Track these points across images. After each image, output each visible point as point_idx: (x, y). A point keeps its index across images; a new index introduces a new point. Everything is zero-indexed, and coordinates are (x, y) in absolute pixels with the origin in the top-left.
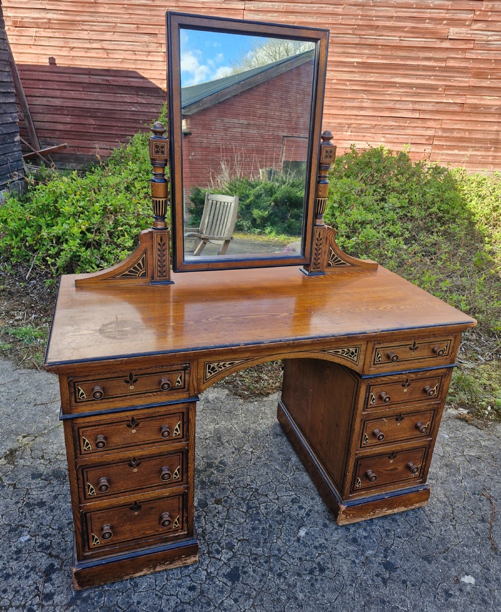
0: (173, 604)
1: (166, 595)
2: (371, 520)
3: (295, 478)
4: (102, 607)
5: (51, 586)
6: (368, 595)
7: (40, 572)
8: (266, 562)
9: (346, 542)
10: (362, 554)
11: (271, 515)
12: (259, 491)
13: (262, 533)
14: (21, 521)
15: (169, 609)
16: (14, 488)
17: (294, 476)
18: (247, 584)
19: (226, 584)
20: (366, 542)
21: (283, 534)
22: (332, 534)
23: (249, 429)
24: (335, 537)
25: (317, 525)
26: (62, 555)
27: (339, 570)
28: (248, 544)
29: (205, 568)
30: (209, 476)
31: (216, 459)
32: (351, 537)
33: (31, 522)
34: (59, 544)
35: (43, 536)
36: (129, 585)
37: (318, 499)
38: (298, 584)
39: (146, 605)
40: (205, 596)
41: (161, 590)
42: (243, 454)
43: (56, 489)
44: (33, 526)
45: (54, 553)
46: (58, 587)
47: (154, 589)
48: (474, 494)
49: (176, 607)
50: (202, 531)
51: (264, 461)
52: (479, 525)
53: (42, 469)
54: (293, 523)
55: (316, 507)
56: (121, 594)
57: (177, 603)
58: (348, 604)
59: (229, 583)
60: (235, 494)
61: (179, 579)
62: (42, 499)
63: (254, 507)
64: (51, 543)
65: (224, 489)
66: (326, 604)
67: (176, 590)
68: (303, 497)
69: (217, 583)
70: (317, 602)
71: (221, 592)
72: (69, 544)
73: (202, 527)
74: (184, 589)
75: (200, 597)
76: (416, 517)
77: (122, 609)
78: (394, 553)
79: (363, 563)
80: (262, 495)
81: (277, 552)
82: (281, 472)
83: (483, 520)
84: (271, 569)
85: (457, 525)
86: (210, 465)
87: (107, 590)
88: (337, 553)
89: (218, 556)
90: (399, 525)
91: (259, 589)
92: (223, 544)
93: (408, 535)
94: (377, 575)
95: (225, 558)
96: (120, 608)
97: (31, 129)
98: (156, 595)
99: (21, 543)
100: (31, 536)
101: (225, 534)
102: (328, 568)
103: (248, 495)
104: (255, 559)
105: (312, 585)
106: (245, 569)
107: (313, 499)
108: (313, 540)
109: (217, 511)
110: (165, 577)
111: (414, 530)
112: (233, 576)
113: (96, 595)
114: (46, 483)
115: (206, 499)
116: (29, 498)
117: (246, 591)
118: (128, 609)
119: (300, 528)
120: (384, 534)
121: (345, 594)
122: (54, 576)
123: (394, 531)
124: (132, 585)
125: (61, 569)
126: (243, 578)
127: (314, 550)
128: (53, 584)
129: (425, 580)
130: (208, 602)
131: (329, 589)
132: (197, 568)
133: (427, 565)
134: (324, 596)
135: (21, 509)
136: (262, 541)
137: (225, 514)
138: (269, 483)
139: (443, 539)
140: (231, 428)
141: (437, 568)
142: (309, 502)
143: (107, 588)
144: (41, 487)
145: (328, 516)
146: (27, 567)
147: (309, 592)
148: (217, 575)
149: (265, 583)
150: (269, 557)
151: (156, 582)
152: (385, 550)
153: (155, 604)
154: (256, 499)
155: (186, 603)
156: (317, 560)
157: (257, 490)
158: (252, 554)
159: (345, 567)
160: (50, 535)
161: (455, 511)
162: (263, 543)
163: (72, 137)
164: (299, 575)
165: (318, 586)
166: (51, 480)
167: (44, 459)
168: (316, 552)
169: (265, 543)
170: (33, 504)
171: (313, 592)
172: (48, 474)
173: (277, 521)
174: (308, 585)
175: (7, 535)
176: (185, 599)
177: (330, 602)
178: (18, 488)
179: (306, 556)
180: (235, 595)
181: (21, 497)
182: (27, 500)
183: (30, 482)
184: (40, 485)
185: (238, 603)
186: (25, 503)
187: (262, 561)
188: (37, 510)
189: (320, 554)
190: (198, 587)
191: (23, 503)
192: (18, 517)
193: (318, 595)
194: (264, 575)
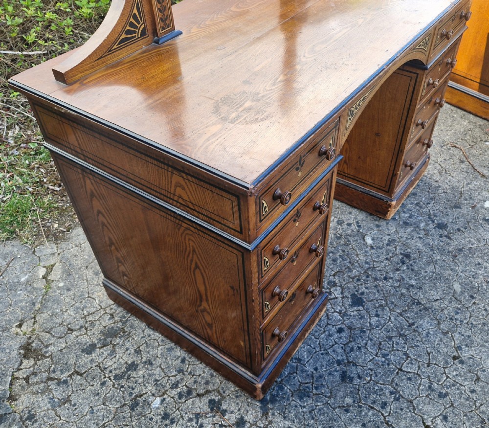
0: (340, 351)
1: (329, 349)
4: (293, 394)
5: (231, 415)
6: (449, 252)
7: (207, 413)
8: (368, 277)
9: (402, 228)
10: (420, 230)
13: (343, 260)
14: (131, 394)
15: (342, 355)
16: (81, 375)
18: (372, 300)
19: (359, 310)
20: (413, 220)
21: (357, 250)
22: (389, 230)
24: (393, 229)
25: (372, 229)
26: (210, 387)
27: (418, 249)
28: (342, 273)
29: (333, 310)
32: (401, 223)
33: (143, 388)
34: (195, 382)
35: (172, 388)
36: (294, 364)
37: (354, 211)
38: (403, 275)
39: (323, 366)
40: (355, 329)
41: (321, 348)
43: (128, 345)
44: (150, 388)
45: (202, 392)
46: (239, 410)
47: (316, 352)
48: (442, 147)
49: (345, 351)
52: (463, 166)
53: (86, 339)
54: (356, 238)
55: (358, 217)
56: (295, 374)
57: (342, 347)
58: (444, 266)
59: (361, 308)
61: (324, 332)
62: (126, 363)
64: (186, 386)
66: (432, 275)
67: (331, 340)
68: (343, 216)
69: (352, 314)
70: (427, 278)
71: (362, 317)
72: (205, 375)
74: (336, 335)
75: (353, 332)
76: (425, 183)
77: (310, 383)
78: (435, 216)
79: (425, 235)
81: (367, 266)
83: (462, 162)
84: (376, 279)
85: (452, 174)
87: (282, 380)
88: (404, 239)
89: (333, 296)
90: (420, 196)
91: (383, 297)
94: (441, 237)
95: (338, 294)
96: (307, 383)
98: (322, 354)
99: (158, 408)
100: (160, 396)
102: (410, 252)
104: (359, 280)
105: (412, 270)
106: (360, 292)
107: (350, 213)
108: (381, 241)
110: (313, 337)
112: (357, 301)
113: (278, 391)
114: (110, 347)
116: (111, 372)
117: (377, 305)
118: (313, 379)
119: (364, 239)
120: (418, 208)
121: (436, 261)
122: (224, 407)
123: (421, 201)
124: (295, 362)
125: (223, 398)
126: (365, 298)
127: (388, 247)
128: (232, 412)
129: (469, 220)
130: (361, 330)
131: (424, 265)
132: (327, 316)
133: (460, 210)
134: (426, 272)
135: (116, 386)
136: (349, 265)
139: (453, 188)
141: (467, 208)
142: (351, 218)
143: (280, 379)
145: (373, 218)
146: (190, 420)
147: (415, 276)
148: (346, 309)
149: (382, 290)
150: (365, 272)
151: (311, 346)
152: (429, 218)
153: (329, 360)
155: (348, 343)
156: (397, 253)
158: (353, 278)
159: (419, 245)
160: (178, 382)
161: (442, 165)
162: (352, 266)
164: (398, 270)
165: (416, 268)
166: (111, 341)
167: (76, 331)
168: (391, 248)
169: (353, 264)
170: (122, 373)
171: (417, 274)
172: (100, 340)
173: (344, 245)
174: (410, 272)
175: (134, 413)
176: (344, 340)
177: (434, 273)
178: (85, 372)
179: (388, 255)
180: (373, 313)
181: (100, 376)
182: (110, 375)
183: (90, 358)
184: (106, 353)
185: (381, 316)
186: (112, 378)
187: (364, 278)
188: (134, 374)
189: (395, 247)
190: (343, 326)
191: (110, 379)
192: (123, 393)
193: (423, 273)
194: (376, 286)
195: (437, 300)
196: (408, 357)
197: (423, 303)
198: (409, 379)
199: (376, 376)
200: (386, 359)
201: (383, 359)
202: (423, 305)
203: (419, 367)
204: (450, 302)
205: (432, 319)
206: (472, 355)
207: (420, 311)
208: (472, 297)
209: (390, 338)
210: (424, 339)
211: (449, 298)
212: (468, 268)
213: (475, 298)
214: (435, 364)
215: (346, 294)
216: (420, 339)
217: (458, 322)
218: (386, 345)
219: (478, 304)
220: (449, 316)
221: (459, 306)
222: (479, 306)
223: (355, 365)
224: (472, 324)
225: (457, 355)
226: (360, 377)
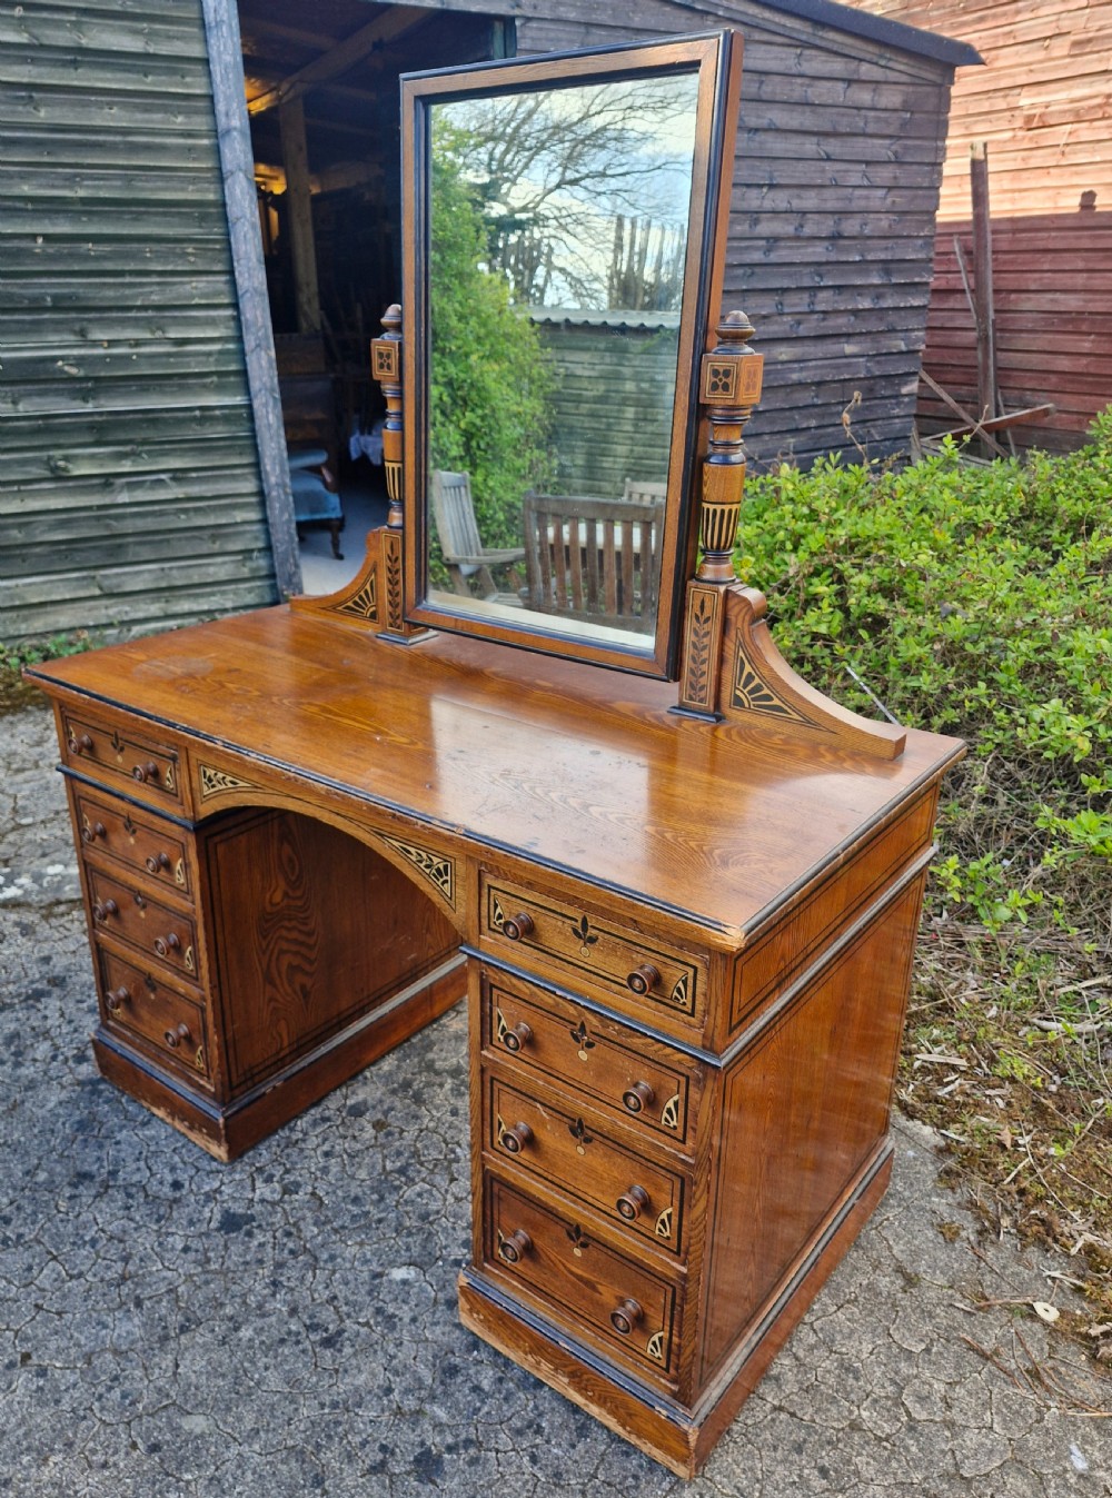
0: (136, 1178)
1: (146, 1163)
2: (539, 1384)
4: (92, 1112)
6: (318, 1446)
8: (292, 1252)
9: (435, 1356)
10: (422, 1400)
11: (409, 1209)
12: (455, 1165)
13: (354, 1216)
15: (124, 1179)
18: (227, 1249)
19: (209, 1222)
20: (463, 1395)
21: (376, 1246)
22: (436, 1324)
24: (433, 1334)
25: (442, 1289)
27: (346, 1371)
28: (315, 1208)
29: (226, 1181)
30: (429, 1084)
32: (456, 1360)
36: (141, 1117)
38: (273, 1319)
40: (171, 1208)
41: (153, 1152)
47: (148, 1145)
49: (132, 1185)
50: (297, 1140)
54: (416, 1250)
56: (123, 1117)
58: (273, 1416)
59: (213, 1225)
60: (419, 1136)
61: (184, 1163)
63: (408, 1177)
65: (416, 1117)
66: (252, 1380)
67: (162, 1169)
69: (207, 1210)
70: (246, 1364)
71: (191, 1223)
73: (305, 1134)
74: (169, 1177)
75: (166, 1203)
76: (636, 1477)
79: (399, 1408)
81: (325, 1257)
84: (280, 1265)
88: (392, 1350)
89: (259, 1184)
91: (228, 1268)
93: (558, 1475)
94: (383, 1448)
95: (262, 1194)
97: (986, 368)
98: (141, 1153)
101: (313, 1169)
102: (340, 1351)
103: (432, 1154)
104: (288, 1234)
105: (282, 1341)
106: (255, 1231)
108: (395, 1299)
109: (358, 1134)
111: (584, 1484)
112: (231, 1223)
113: (107, 1097)
115: (374, 1107)
117: (212, 1254)
119: (410, 1264)
120: (519, 1424)
123: (548, 1442)
124: (143, 1120)
126: (237, 1237)
127: (371, 1309)
130: (163, 1216)
131: (290, 1371)
132: (218, 1172)
134: (266, 1369)
136: (336, 1224)
137: (358, 1147)
143: (123, 1100)
147: (263, 1343)
148: (222, 1202)
149: (245, 1271)
150: (306, 1251)
151: (163, 1140)
152: (468, 1441)
154: (432, 1170)
155: (146, 1192)
156: (348, 1325)
158: (295, 1224)
159: (363, 1378)
162: (332, 1229)
163: (1086, 389)
164: (294, 1312)
165: (286, 1350)
168: (366, 1314)
169: (336, 1231)
171: (268, 1348)
173: (400, 1224)
174: (276, 1335)
176: (153, 1188)
177: (258, 1384)
179: (346, 1304)
180: (194, 1244)
185: (183, 1255)
187: (291, 1245)
189: (367, 1324)
190: (184, 1192)
193: (265, 1360)
194: (260, 1262)
195: (177, 1366)
196: (72, 1277)
197: (182, 1337)
198: (30, 1268)
199: (62, 1221)
200: (85, 1242)
201: (87, 1238)
202: (177, 1336)
203: (43, 1290)
204: (159, 1390)
205: (133, 1342)
206: (14, 1391)
207: (165, 1328)
208: (154, 1448)
209: (126, 1259)
210: (94, 1315)
211: (173, 1393)
212: (249, 1476)
213: (149, 1457)
214: (34, 1318)
215: (258, 1207)
216: (98, 1307)
217: (101, 1389)
218: (114, 1251)
219: (127, 1454)
220: (126, 1378)
221: (140, 1406)
222: (122, 1454)
223: (98, 1195)
224: (84, 1418)
225: (30, 1362)
226: (72, 1197)
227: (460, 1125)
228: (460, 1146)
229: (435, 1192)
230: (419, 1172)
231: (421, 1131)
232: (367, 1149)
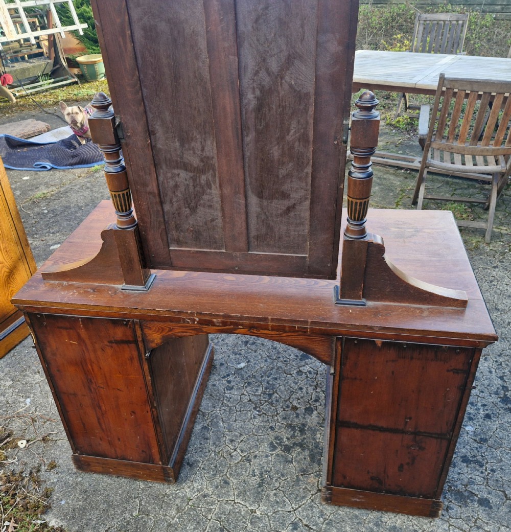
3: (214, 407)
8: (280, 357)
11: (256, 384)
12: (254, 406)
13: (272, 374)
16: (504, 492)
17: (212, 409)
22: (223, 358)
23: (217, 487)
25: (227, 367)
28: (286, 371)
30: (293, 436)
31: (277, 455)
33: (470, 443)
37: (210, 383)
42: (246, 451)
44: (466, 438)
50: (317, 389)
51: (229, 436)
54: (243, 373)
55: (217, 379)
60: (277, 411)
62: (468, 466)
63: (267, 394)
65: (285, 418)
73: (316, 392)
80: (253, 402)
82: (222, 418)
84: (279, 353)
86: (287, 449)
88: (228, 347)
89: (310, 369)
92: (304, 376)
99: (471, 425)
101: (300, 381)
103: (265, 406)
107: (214, 385)
108: (238, 359)
109: (299, 401)
115: (304, 414)
126: (300, 354)
127: (243, 354)
136: (274, 370)
137: (293, 396)
138: (240, 411)
140: (238, 496)
142: (220, 383)
144: (473, 483)
154: (260, 401)
156: (246, 348)
157: (255, 409)
158: (287, 364)
166: (465, 491)
167: (484, 530)
170: (475, 464)
172: (472, 501)
175: (487, 437)
178: (500, 491)
179: (250, 352)
181: (492, 477)
182: (484, 471)
183: (489, 496)
184: (476, 487)
186: (484, 468)
188: (468, 454)
189: (241, 350)
191: (486, 468)
192: (484, 453)
227: (265, 424)
228: (258, 415)
229: (253, 393)
230: (264, 398)
231: (277, 414)
232: (290, 397)
